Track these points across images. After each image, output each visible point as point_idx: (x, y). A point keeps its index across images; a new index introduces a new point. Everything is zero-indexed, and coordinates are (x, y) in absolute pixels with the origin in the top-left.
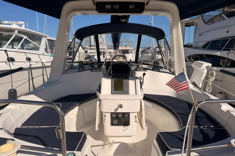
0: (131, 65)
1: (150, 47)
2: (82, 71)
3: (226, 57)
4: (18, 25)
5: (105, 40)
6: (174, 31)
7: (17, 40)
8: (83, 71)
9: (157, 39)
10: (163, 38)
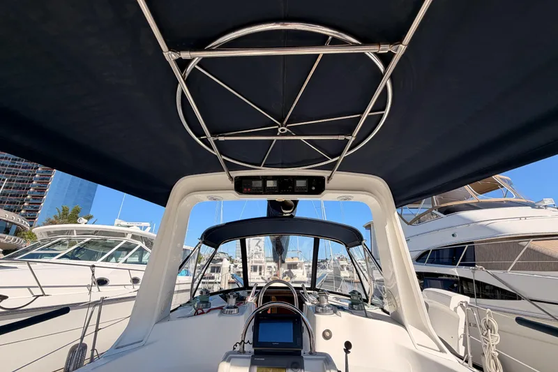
0: (303, 293)
1: (327, 259)
2: (200, 314)
3: (472, 278)
4: (141, 227)
5: (263, 249)
6: (387, 227)
7: (127, 248)
8: (203, 313)
9: (346, 246)
10: (360, 244)
